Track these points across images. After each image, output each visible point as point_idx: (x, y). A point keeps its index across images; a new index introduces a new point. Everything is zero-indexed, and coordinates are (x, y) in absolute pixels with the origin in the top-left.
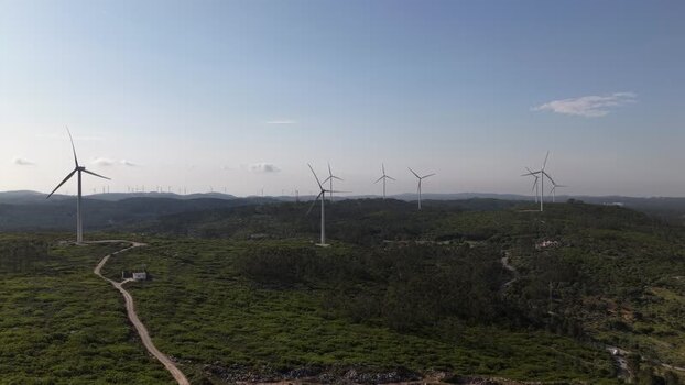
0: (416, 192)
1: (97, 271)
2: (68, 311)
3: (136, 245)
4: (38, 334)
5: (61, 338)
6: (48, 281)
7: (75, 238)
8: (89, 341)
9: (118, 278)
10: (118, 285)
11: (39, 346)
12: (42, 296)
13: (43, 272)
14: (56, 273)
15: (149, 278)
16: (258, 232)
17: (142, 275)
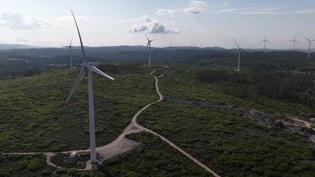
0: (308, 48)
1: (151, 74)
2: (140, 82)
3: (166, 67)
4: (133, 86)
5: (137, 87)
6: (138, 75)
7: (148, 64)
8: (143, 88)
9: (156, 76)
10: (155, 78)
11: (132, 88)
12: (135, 78)
13: (137, 73)
14: (140, 73)
15: (165, 76)
16: (221, 65)
17: (163, 75)
